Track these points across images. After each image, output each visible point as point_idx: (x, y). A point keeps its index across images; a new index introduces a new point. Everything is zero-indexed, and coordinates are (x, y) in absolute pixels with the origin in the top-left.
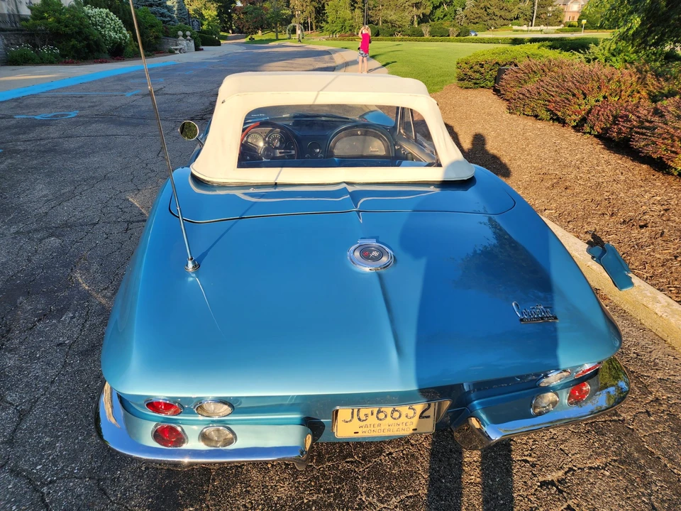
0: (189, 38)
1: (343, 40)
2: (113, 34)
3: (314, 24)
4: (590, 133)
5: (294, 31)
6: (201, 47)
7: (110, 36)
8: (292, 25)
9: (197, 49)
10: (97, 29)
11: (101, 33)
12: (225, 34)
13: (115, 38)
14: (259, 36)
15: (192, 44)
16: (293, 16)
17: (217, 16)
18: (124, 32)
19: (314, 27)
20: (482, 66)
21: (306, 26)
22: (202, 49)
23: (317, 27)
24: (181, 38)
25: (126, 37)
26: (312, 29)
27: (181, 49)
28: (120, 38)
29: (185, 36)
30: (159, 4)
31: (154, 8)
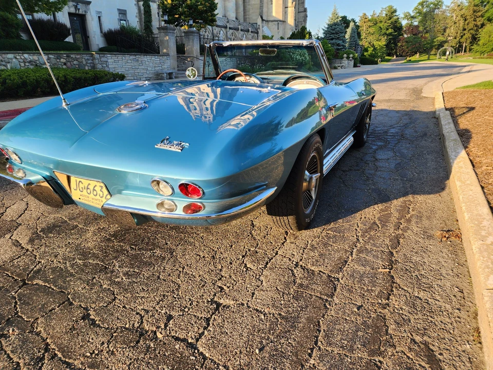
0: (351, 59)
1: (490, 58)
2: (298, 57)
3: (468, 47)
5: (444, 54)
6: (358, 65)
7: (296, 59)
8: (444, 48)
9: (355, 66)
10: (290, 55)
11: (291, 57)
12: (390, 58)
13: (299, 59)
14: (417, 57)
15: (352, 63)
16: (446, 42)
17: (385, 45)
18: (306, 56)
19: (468, 49)
21: (458, 49)
22: (360, 66)
23: (470, 50)
24: (345, 59)
25: (306, 59)
26: (465, 51)
27: (342, 66)
28: (302, 59)
29: (348, 58)
30: (338, 38)
31: (334, 41)
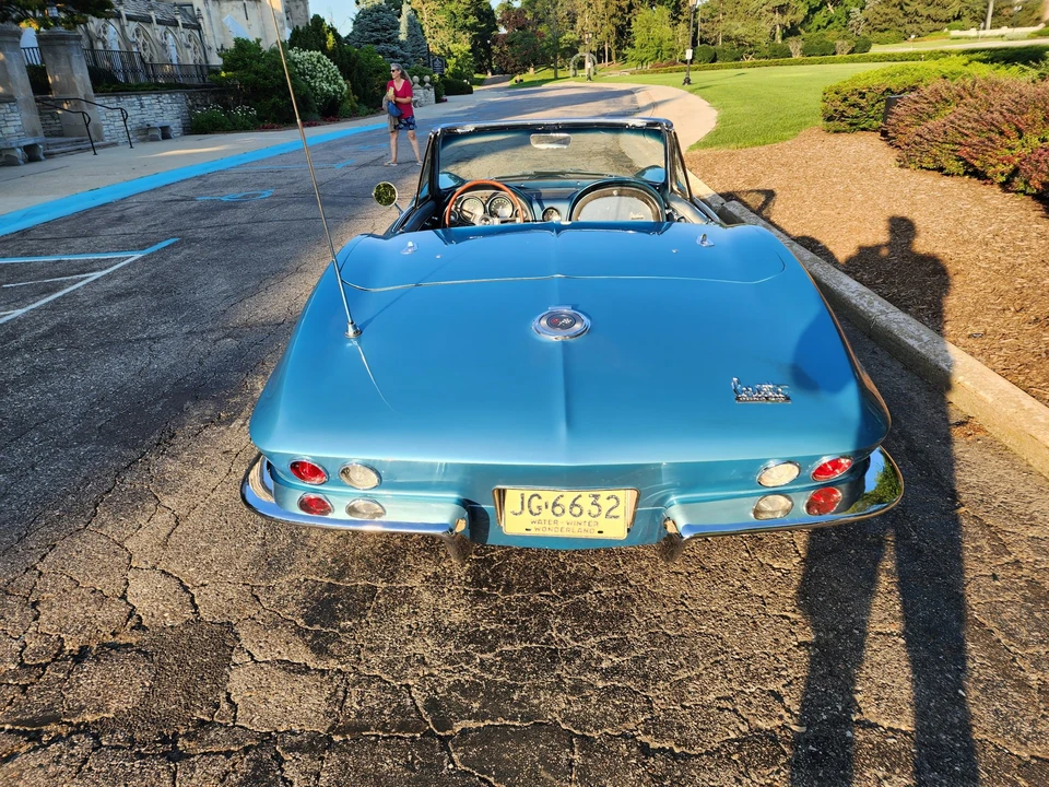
0: (427, 85)
1: (656, 72)
2: (325, 86)
3: (613, 51)
4: (1023, 192)
5: (581, 65)
6: (444, 97)
7: (322, 89)
8: (578, 55)
9: (439, 100)
10: (305, 80)
11: (310, 85)
12: (482, 76)
13: (328, 91)
14: (530, 75)
15: (432, 94)
16: (580, 42)
17: (470, 51)
18: (340, 81)
19: (613, 57)
20: (862, 95)
21: (600, 56)
22: (446, 100)
23: (617, 56)
24: (417, 86)
25: (342, 89)
26: (610, 60)
27: (416, 101)
28: (335, 91)
29: (422, 83)
30: (389, 39)
31: (382, 46)
